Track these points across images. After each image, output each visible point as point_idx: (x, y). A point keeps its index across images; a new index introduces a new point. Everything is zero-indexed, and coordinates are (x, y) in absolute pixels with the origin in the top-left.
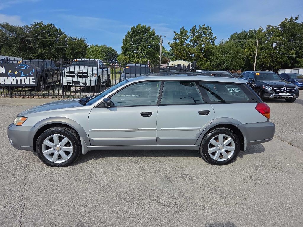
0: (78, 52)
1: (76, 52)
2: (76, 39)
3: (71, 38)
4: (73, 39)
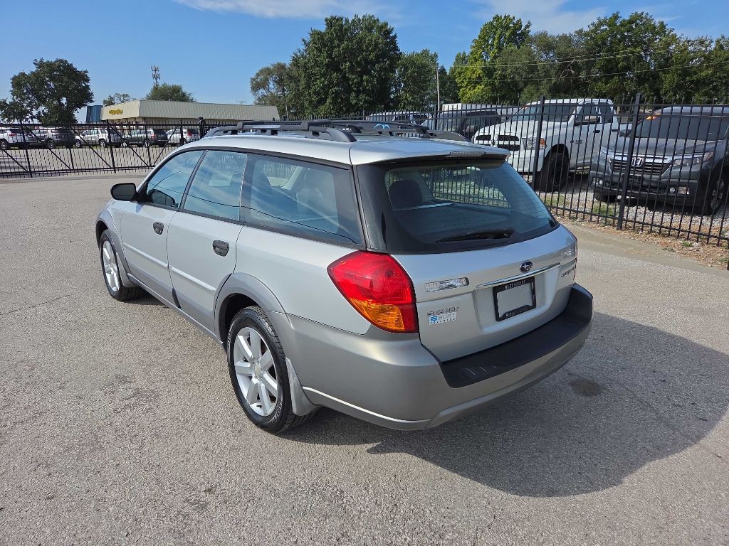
0: (698, 81)
1: (692, 82)
2: (702, 43)
3: (688, 41)
4: (692, 44)
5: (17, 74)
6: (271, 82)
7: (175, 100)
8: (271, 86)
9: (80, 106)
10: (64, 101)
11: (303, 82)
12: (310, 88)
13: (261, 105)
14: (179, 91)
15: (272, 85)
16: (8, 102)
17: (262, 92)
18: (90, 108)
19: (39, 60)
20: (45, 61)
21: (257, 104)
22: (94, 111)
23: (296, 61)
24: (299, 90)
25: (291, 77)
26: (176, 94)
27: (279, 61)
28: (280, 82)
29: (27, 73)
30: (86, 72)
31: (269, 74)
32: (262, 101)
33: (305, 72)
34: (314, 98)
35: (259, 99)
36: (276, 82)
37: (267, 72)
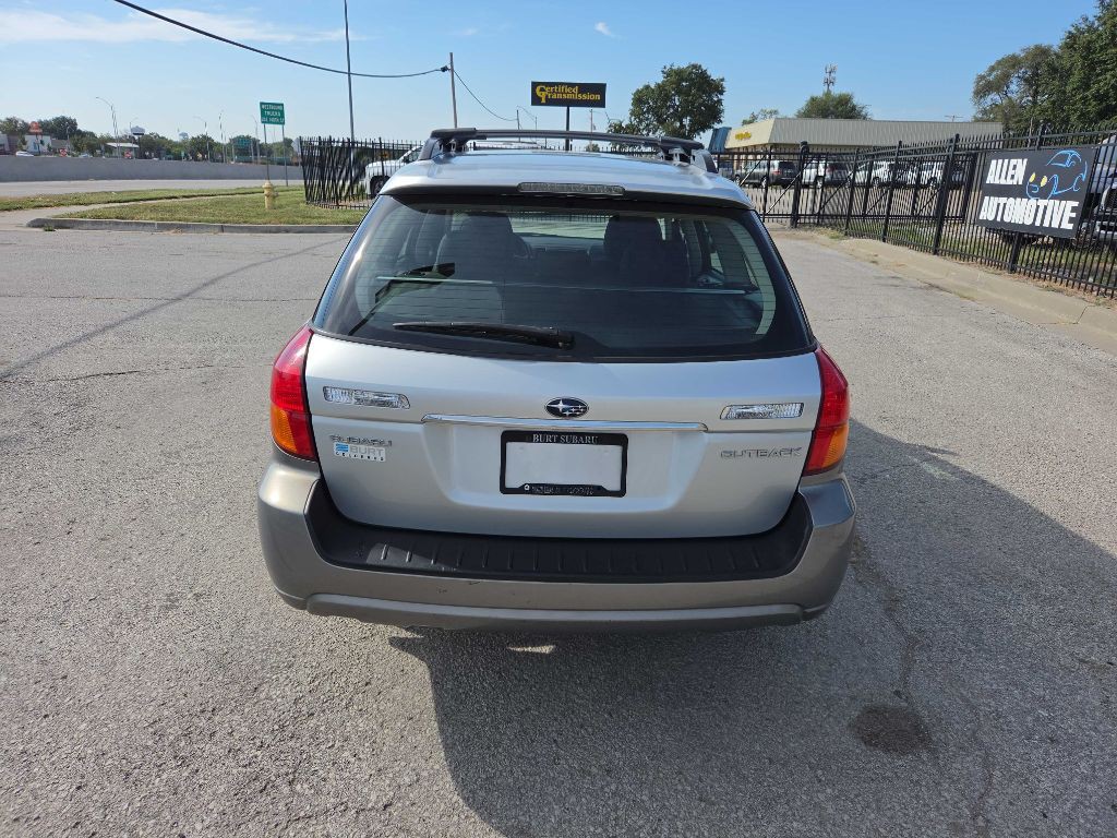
5: (641, 87)
6: (1015, 80)
7: (837, 117)
8: (1013, 87)
9: (703, 128)
10: (686, 121)
11: (1076, 78)
12: (1087, 87)
13: (988, 121)
14: (847, 103)
15: (1015, 87)
16: (624, 125)
17: (994, 98)
18: (716, 131)
19: (668, 67)
20: (675, 68)
21: (977, 120)
22: (720, 133)
23: (1072, 41)
24: (1064, 92)
25: (1053, 70)
26: (841, 108)
27: (1038, 42)
28: (1032, 82)
29: (653, 86)
30: (722, 80)
31: (1014, 66)
32: (986, 117)
33: (1085, 58)
34: (1093, 107)
35: (985, 112)
36: (1026, 80)
37: (1013, 63)
